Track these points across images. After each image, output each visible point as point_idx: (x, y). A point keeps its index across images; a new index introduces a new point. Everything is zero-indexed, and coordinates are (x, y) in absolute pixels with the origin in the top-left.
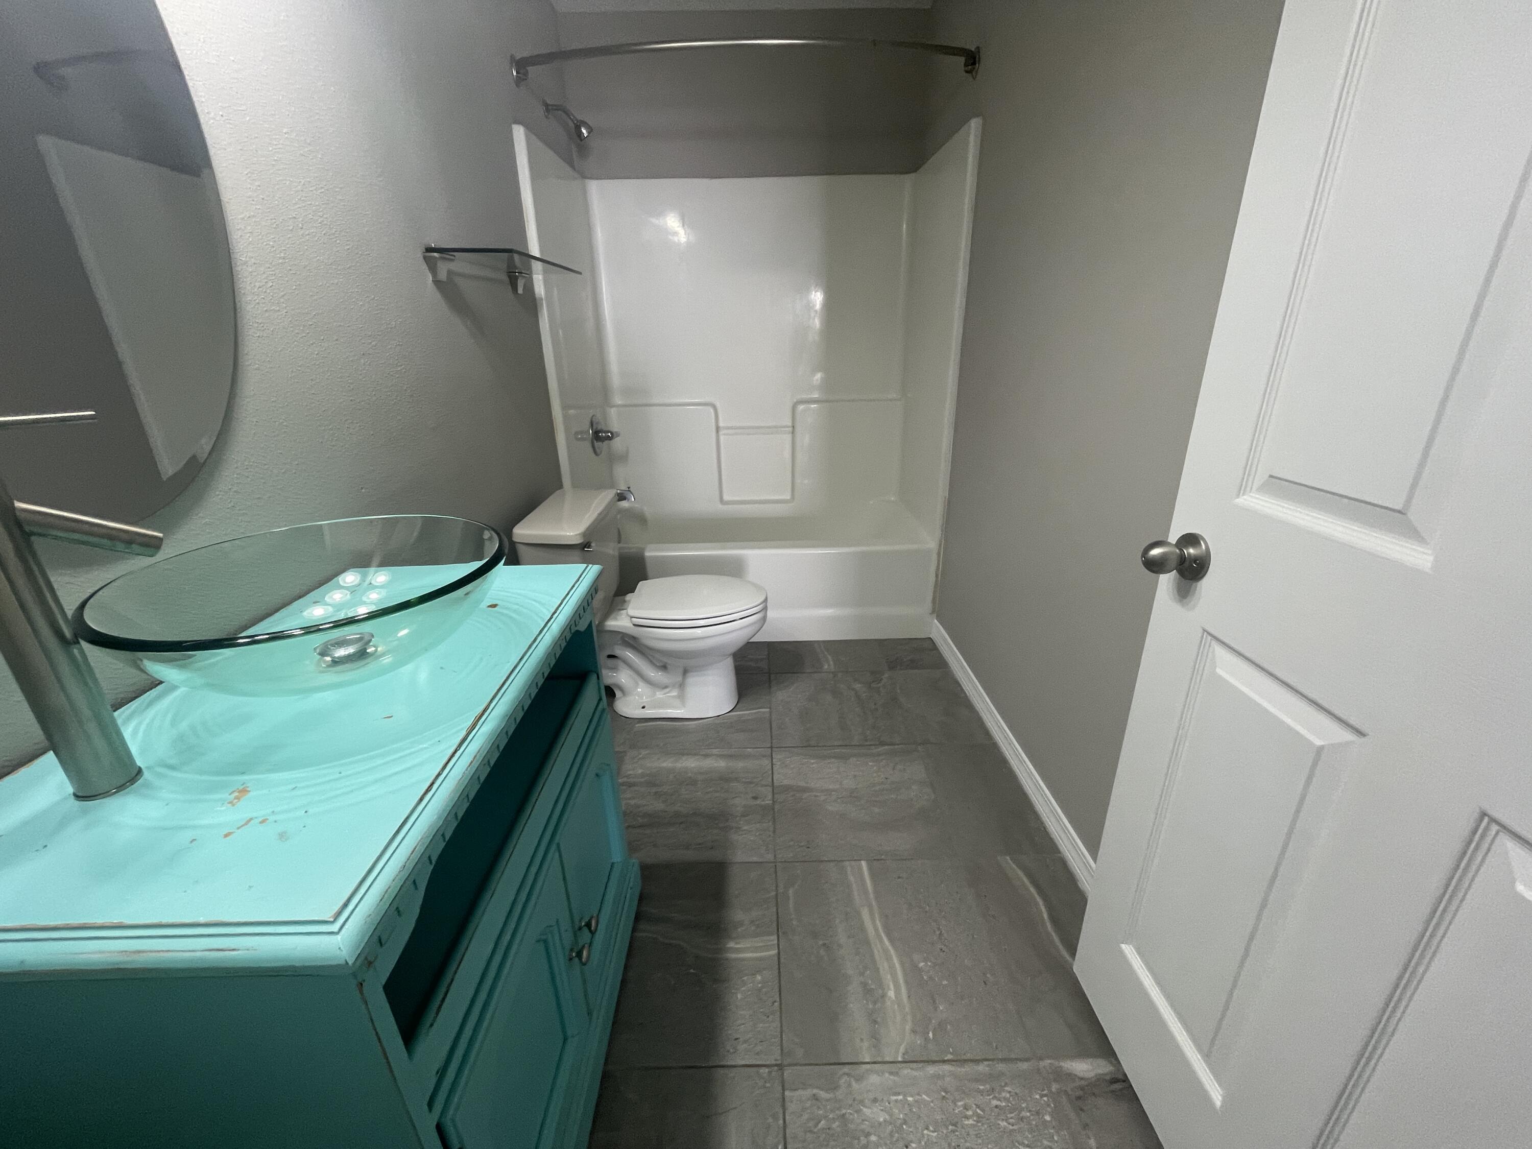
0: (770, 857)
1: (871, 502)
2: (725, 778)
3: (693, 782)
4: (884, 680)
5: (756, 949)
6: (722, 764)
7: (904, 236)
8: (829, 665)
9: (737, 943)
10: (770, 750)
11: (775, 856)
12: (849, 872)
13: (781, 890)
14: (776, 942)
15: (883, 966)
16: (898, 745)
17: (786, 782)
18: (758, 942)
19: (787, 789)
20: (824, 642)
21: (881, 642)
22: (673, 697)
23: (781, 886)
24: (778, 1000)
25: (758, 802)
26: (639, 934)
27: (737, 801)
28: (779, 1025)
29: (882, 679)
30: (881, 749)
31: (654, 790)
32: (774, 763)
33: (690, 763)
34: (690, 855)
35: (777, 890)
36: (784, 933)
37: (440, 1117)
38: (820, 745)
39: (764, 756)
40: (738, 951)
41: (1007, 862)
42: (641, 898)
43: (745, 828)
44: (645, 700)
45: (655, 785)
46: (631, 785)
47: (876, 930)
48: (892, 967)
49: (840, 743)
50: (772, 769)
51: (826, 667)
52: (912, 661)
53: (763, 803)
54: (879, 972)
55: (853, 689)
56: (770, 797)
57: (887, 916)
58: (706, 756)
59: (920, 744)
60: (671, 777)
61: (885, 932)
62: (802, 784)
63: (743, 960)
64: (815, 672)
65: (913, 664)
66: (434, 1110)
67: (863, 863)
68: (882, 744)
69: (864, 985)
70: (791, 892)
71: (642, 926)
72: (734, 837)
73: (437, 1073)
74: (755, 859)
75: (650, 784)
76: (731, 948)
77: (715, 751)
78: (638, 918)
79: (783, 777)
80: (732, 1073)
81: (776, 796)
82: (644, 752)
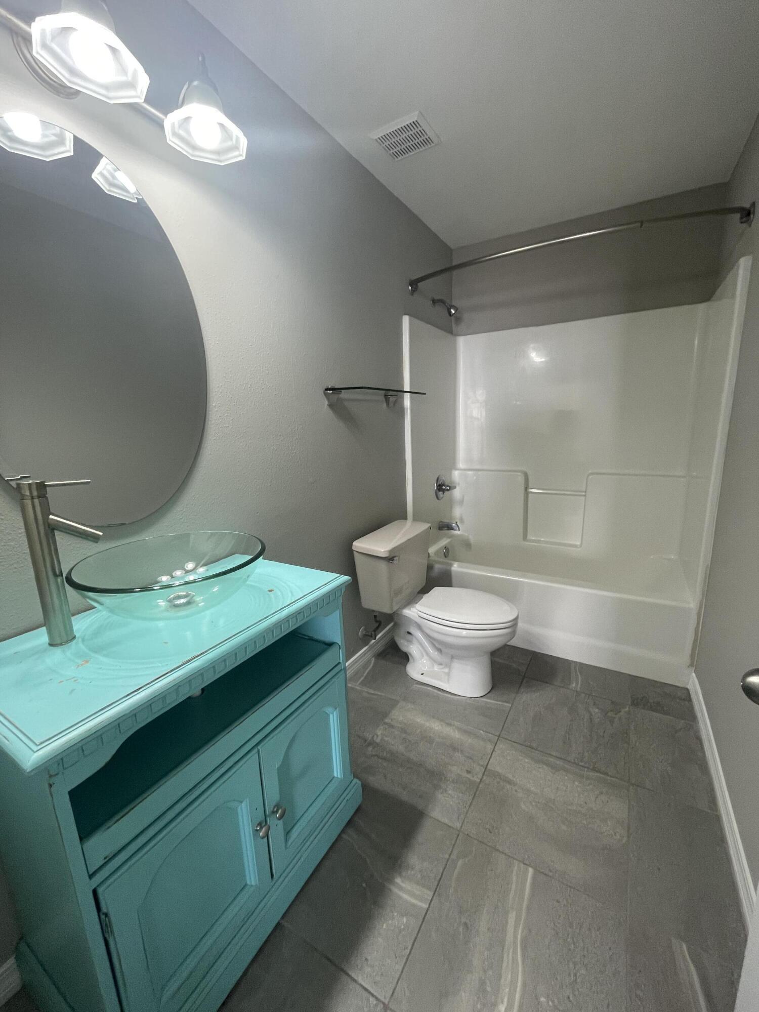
0: (458, 825)
1: (652, 557)
2: (454, 747)
3: (430, 741)
4: (622, 713)
5: (413, 895)
6: (456, 735)
7: (695, 350)
8: (576, 684)
9: (403, 882)
10: (497, 738)
11: (461, 827)
12: (514, 872)
13: (453, 857)
14: (430, 898)
15: (507, 977)
16: (611, 776)
17: (498, 769)
18: (417, 890)
19: (496, 775)
20: (581, 664)
21: (634, 679)
22: (445, 672)
23: (455, 852)
24: (410, 948)
25: (469, 776)
26: (344, 836)
27: (454, 768)
28: (400, 970)
29: (620, 712)
30: (591, 774)
31: (404, 736)
32: (496, 750)
33: (436, 727)
34: (404, 796)
35: (450, 855)
36: (439, 895)
37: (99, 886)
38: (539, 749)
39: (490, 741)
40: (401, 889)
41: (682, 950)
42: (359, 810)
43: (450, 792)
44: (425, 669)
45: (405, 732)
46: (391, 726)
47: (515, 937)
48: (513, 983)
49: (558, 754)
50: (492, 754)
51: (574, 685)
52: (658, 703)
53: (471, 778)
54: (500, 980)
55: (590, 712)
56: (480, 776)
57: (530, 930)
58: (449, 725)
59: (633, 785)
60: (418, 731)
61: (521, 944)
62: (510, 777)
63: (400, 898)
64: (563, 687)
65: (657, 707)
66: (94, 879)
67: (531, 871)
68: (594, 770)
69: (482, 983)
70: (460, 863)
71: (350, 831)
72: (440, 796)
73: (105, 858)
74: (446, 821)
75: (404, 731)
76: (398, 884)
77: (456, 723)
78: (350, 823)
79: (496, 765)
80: (352, 985)
81: (485, 778)
82: (410, 706)
